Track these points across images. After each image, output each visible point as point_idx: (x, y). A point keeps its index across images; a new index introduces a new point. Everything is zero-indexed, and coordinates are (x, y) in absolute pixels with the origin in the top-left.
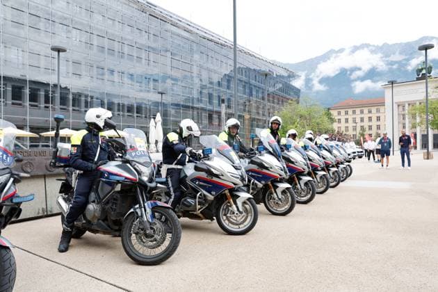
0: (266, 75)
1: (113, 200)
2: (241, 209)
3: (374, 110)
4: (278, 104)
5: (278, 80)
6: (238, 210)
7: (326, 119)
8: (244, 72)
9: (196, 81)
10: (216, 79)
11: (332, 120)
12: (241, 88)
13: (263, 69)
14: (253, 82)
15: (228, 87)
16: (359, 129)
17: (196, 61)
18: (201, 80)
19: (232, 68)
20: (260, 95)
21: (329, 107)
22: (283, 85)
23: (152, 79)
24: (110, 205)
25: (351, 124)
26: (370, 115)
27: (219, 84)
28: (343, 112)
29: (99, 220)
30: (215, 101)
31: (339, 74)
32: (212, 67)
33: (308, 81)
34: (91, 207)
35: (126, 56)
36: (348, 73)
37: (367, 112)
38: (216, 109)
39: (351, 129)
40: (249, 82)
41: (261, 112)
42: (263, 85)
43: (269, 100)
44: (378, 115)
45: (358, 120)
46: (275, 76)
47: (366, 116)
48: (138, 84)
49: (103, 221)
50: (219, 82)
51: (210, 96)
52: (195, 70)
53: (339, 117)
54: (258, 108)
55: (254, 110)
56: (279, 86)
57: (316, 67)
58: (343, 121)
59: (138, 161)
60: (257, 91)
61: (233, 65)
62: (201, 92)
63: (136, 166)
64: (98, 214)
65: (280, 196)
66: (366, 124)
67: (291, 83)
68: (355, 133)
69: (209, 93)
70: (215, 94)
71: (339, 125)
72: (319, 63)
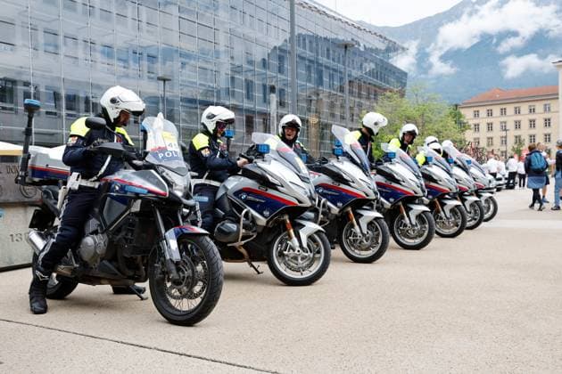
0: (346, 47)
1: (128, 225)
2: (305, 245)
3: (539, 107)
4: (368, 98)
5: (367, 56)
6: (301, 246)
7: (451, 122)
8: (307, 41)
9: (224, 59)
10: (259, 54)
11: (463, 126)
12: (303, 72)
13: (341, 38)
14: (323, 60)
15: (281, 70)
16: (511, 142)
17: (224, 23)
18: (232, 58)
19: (288, 36)
20: (337, 83)
21: (458, 102)
22: (376, 64)
23: (145, 55)
24: (123, 233)
25: (497, 133)
26: (532, 117)
27: (264, 63)
28: (483, 112)
29: (102, 259)
30: (258, 94)
31: (478, 44)
32: (252, 34)
33: (422, 57)
34: (89, 240)
35: (97, 12)
36: (495, 41)
37: (527, 111)
38: (259, 108)
39: (497, 142)
40: (317, 59)
41: (338, 113)
42: (340, 66)
43: (351, 92)
44: (547, 116)
45: (511, 125)
46: (362, 49)
47: (525, 119)
48: (122, 64)
49: (110, 261)
50: (264, 60)
51: (249, 86)
52: (222, 39)
53: (476, 121)
54: (332, 106)
55: (326, 110)
56: (370, 66)
57: (438, 32)
58: (483, 127)
59: (167, 165)
60: (331, 77)
61: (288, 30)
62: (233, 78)
63: (164, 174)
64: (101, 250)
65: (365, 231)
66: (525, 132)
67: (390, 61)
68: (503, 149)
69: (246, 80)
70: (257, 82)
71: (476, 135)
72: (441, 24)
